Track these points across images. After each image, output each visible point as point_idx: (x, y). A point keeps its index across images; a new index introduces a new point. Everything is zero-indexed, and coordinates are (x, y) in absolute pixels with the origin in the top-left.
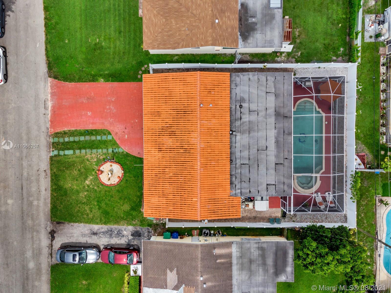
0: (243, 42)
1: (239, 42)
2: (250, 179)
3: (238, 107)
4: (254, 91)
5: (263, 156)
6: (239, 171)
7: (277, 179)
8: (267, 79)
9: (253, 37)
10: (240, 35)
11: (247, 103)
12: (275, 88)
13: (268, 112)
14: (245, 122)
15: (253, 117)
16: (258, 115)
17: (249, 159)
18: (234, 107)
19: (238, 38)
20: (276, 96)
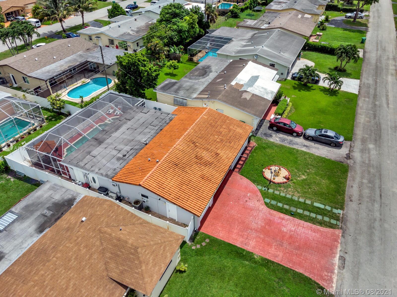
0: (76, 198)
1: (80, 200)
2: (156, 119)
3: (127, 156)
4: (104, 161)
5: (135, 126)
6: (160, 124)
7: (137, 114)
8: (85, 165)
9: (63, 199)
10: (73, 205)
11: (117, 156)
12: (85, 157)
13: (106, 146)
14: (130, 146)
15: (121, 147)
16: (116, 147)
17: (147, 127)
18: (131, 157)
19: (78, 203)
20: (89, 153)
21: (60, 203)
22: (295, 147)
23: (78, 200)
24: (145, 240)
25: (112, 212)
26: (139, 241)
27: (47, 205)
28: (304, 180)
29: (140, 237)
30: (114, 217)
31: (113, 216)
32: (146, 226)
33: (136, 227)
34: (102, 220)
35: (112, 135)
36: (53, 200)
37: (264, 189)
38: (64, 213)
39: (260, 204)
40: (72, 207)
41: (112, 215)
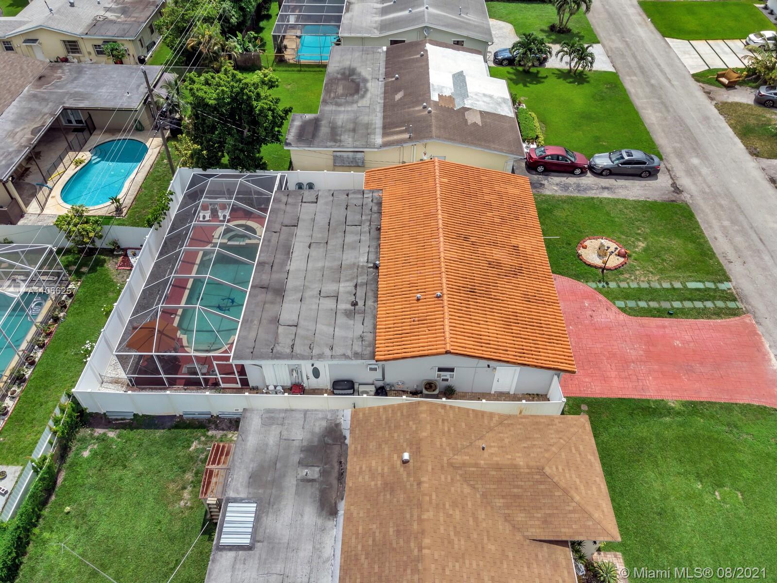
0: (338, 422)
1: (349, 422)
2: (346, 209)
3: (361, 303)
4: (323, 328)
5: (318, 235)
6: (364, 218)
7: (298, 208)
8: (292, 348)
9: (313, 433)
10: (345, 438)
11: (339, 310)
12: (277, 332)
13: (298, 296)
14: (347, 281)
15: (330, 287)
16: (320, 291)
17: (345, 232)
18: (370, 303)
19: (352, 431)
20: (276, 321)
21: (316, 444)
22: (590, 194)
23: (346, 424)
24: (539, 450)
25: (443, 422)
26: (532, 455)
27: (296, 458)
28: (645, 250)
29: (525, 447)
30: (452, 430)
31: (449, 430)
32: (512, 424)
33: (500, 433)
34: (438, 444)
35: (288, 268)
36: (296, 443)
37: (600, 285)
38: (343, 460)
39: (615, 314)
40: (347, 441)
41: (446, 429)
